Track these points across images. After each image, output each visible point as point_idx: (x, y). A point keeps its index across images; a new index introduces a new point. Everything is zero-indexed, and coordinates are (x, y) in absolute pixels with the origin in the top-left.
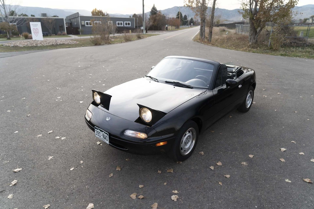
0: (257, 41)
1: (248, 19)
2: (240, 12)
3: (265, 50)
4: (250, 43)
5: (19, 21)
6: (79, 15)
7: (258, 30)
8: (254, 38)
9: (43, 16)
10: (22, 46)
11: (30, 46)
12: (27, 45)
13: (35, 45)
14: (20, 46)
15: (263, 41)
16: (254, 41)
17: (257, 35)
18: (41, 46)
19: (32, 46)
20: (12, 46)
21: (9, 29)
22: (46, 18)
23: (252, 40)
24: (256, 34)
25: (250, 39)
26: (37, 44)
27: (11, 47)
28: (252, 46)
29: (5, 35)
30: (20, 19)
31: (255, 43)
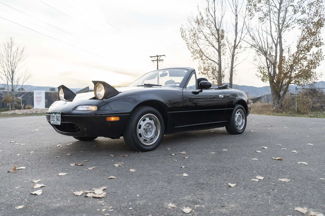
0: (282, 105)
1: (268, 82)
2: (258, 75)
3: (292, 114)
4: (274, 108)
5: (25, 95)
6: (89, 89)
7: (281, 93)
8: (278, 102)
9: (51, 91)
10: (21, 113)
11: (30, 113)
12: (26, 112)
13: (35, 113)
14: (19, 113)
15: (290, 106)
16: (278, 106)
17: (281, 100)
18: (41, 113)
19: (32, 113)
20: (10, 114)
21: (12, 101)
22: (54, 93)
23: (276, 105)
24: (279, 99)
25: (274, 104)
26: (37, 111)
27: (8, 115)
28: (277, 110)
29: (7, 108)
30: (27, 93)
31: (280, 108)
